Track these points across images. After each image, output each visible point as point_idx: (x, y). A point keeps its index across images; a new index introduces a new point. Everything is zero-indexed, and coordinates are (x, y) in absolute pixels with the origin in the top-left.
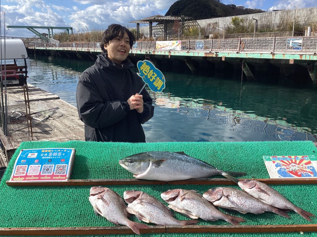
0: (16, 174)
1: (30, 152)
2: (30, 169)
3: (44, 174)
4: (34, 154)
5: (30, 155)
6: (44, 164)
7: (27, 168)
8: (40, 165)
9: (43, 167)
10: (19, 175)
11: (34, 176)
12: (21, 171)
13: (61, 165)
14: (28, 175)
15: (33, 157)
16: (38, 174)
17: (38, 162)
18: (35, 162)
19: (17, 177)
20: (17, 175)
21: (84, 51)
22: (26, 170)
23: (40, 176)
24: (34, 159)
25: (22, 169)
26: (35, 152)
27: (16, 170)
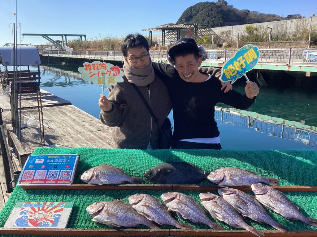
1: (37, 157)
2: (37, 173)
3: (49, 179)
6: (50, 170)
9: (49, 173)
11: (40, 180)
12: (28, 176)
13: (66, 170)
14: (34, 179)
16: (44, 179)
17: (45, 168)
19: (25, 181)
20: (25, 179)
21: (97, 59)
22: (33, 174)
24: (41, 164)
25: (29, 174)
26: (42, 158)
27: (24, 174)
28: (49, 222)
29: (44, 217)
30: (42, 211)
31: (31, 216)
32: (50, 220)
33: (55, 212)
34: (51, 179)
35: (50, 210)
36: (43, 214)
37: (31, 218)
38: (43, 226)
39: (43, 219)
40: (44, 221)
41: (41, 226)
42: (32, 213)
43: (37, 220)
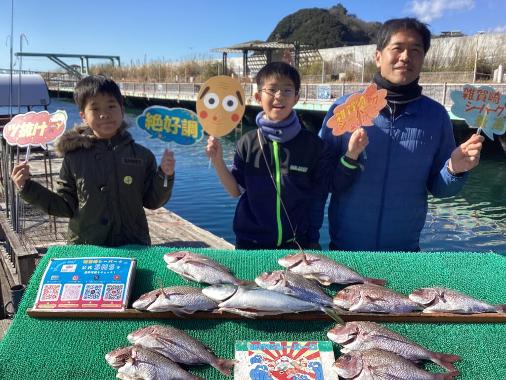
0: (43, 298)
1: (65, 262)
2: (66, 290)
3: (87, 300)
4: (72, 267)
5: (64, 267)
6: (88, 283)
8: (82, 285)
9: (85, 288)
10: (48, 300)
11: (72, 302)
12: (51, 294)
13: (114, 284)
14: (62, 300)
16: (78, 299)
17: (78, 280)
18: (74, 279)
19: (45, 303)
20: (45, 300)
21: (137, 96)
22: (59, 291)
23: (80, 302)
24: (72, 275)
25: (52, 291)
26: (72, 264)
27: (43, 291)
34: (89, 300)
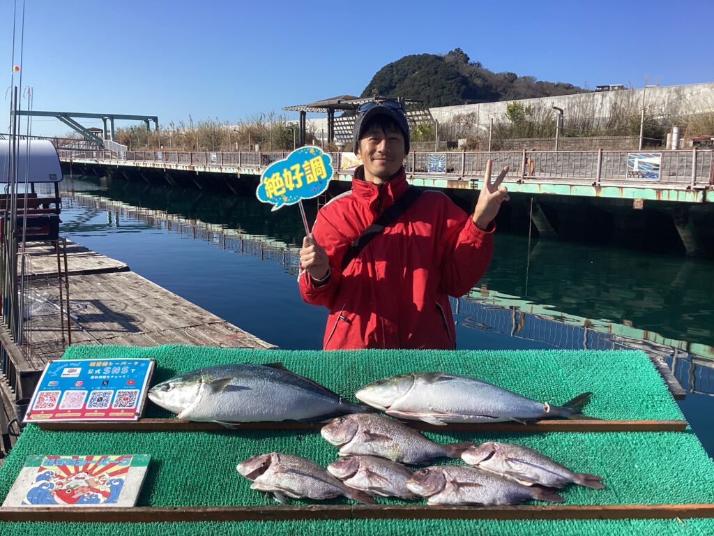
0: (37, 407)
1: (67, 365)
2: (66, 397)
3: (92, 408)
4: (75, 371)
5: (66, 371)
6: (94, 389)
7: (59, 396)
8: (86, 392)
9: (91, 395)
10: (42, 409)
11: (73, 411)
12: (47, 402)
13: (126, 390)
14: (60, 408)
15: (72, 375)
16: (81, 408)
17: (83, 386)
18: (77, 385)
19: (39, 412)
20: (39, 409)
21: (182, 169)
22: (57, 399)
23: (83, 411)
24: (75, 380)
25: (49, 399)
26: (76, 367)
27: (37, 399)
28: (100, 496)
29: (87, 485)
30: (83, 473)
31: (61, 484)
32: (102, 490)
33: (112, 474)
34: (95, 408)
35: (101, 471)
36: (86, 478)
37: (59, 487)
38: (87, 503)
39: (85, 489)
40: (88, 494)
41: (83, 502)
42: (62, 478)
43: (73, 491)
